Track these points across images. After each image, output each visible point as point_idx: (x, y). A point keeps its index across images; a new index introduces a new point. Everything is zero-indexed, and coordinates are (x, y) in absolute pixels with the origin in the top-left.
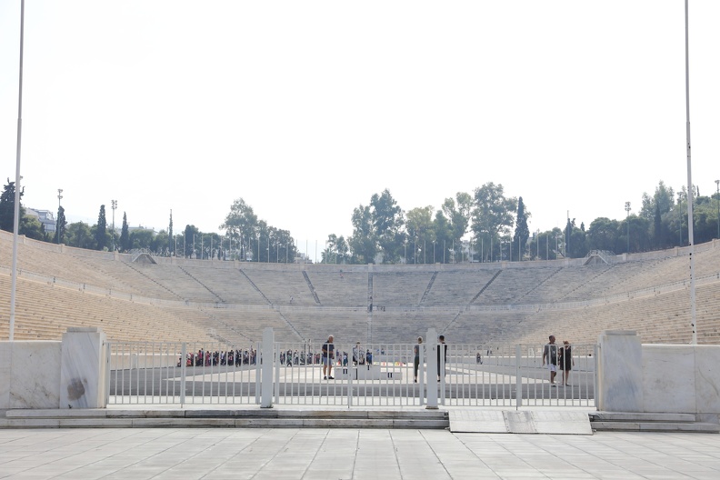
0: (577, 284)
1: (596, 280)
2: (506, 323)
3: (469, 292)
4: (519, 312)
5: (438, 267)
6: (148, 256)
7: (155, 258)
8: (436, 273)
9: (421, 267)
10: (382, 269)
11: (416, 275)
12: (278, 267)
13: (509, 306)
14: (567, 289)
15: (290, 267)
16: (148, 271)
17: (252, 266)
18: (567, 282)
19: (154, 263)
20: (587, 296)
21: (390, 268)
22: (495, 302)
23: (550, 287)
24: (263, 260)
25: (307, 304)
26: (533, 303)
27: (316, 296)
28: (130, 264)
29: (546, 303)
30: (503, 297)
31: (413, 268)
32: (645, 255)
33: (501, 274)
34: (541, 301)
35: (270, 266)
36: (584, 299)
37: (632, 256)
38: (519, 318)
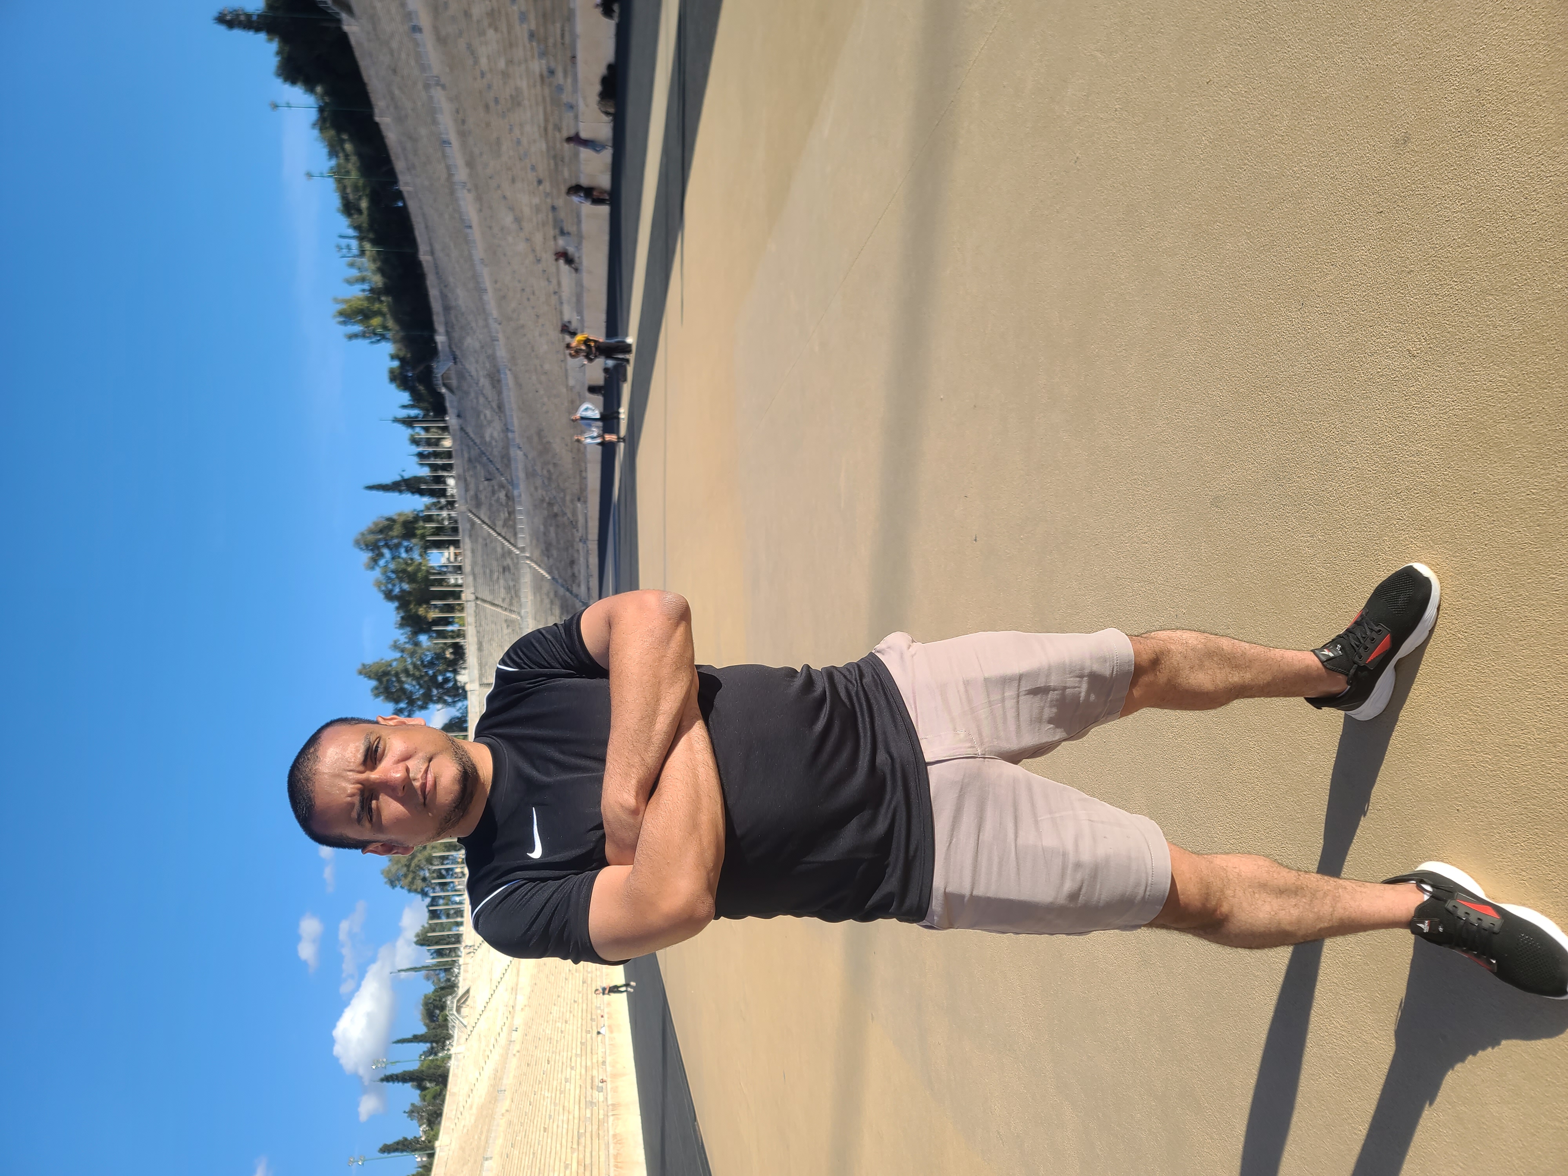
0: (482, 400)
1: (474, 373)
2: (540, 491)
3: (499, 550)
4: (521, 475)
5: (467, 596)
6: (458, 1001)
7: (461, 991)
8: (477, 598)
9: (469, 618)
11: (480, 625)
13: (516, 493)
14: (488, 413)
18: (478, 416)
19: (468, 991)
20: (495, 380)
22: (511, 513)
23: (488, 439)
26: (509, 460)
28: (470, 1028)
29: (507, 437)
30: (504, 502)
32: (436, 305)
33: (474, 510)
34: (507, 447)
36: (499, 381)
37: (440, 328)
38: (531, 474)
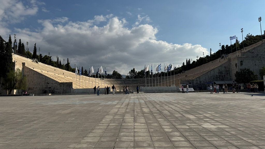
5: (141, 79)
9: (139, 79)
10: (134, 79)
12: (120, 79)
15: (121, 79)
16: (103, 80)
17: (117, 79)
21: (135, 79)
24: (118, 79)
25: (124, 84)
27: (125, 83)
31: (138, 79)
35: (119, 79)
